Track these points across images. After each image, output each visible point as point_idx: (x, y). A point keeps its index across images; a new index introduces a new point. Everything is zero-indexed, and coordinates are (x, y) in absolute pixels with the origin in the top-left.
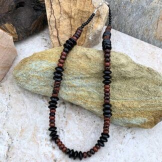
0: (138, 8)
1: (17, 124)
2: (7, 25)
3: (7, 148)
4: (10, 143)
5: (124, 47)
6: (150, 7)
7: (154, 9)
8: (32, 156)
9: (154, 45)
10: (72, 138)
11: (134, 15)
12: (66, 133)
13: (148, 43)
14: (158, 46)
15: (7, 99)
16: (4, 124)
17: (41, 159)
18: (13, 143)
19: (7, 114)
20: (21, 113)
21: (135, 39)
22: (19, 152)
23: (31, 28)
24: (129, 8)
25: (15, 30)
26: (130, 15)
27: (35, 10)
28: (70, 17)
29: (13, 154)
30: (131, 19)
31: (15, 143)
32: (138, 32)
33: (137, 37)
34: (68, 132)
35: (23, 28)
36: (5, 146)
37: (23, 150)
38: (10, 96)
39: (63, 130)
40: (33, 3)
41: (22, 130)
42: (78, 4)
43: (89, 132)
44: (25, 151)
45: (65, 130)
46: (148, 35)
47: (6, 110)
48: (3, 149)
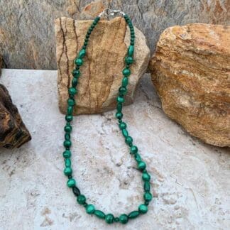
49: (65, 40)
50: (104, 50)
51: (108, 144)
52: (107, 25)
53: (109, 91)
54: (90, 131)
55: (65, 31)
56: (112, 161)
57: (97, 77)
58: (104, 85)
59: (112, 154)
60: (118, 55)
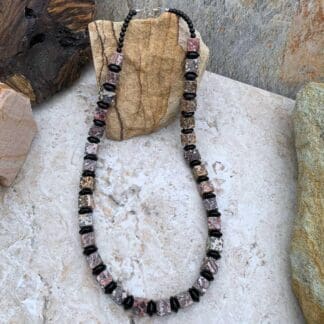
0: (246, 29)
1: (54, 258)
2: (15, 78)
3: (42, 303)
4: (46, 293)
5: (226, 102)
6: (268, 26)
7: (276, 31)
8: (89, 313)
9: (279, 94)
10: (156, 275)
11: (241, 42)
12: (144, 267)
13: (268, 90)
14: (285, 95)
15: (29, 214)
16: (31, 260)
17: (106, 316)
18: (51, 293)
19: (33, 240)
20: (59, 238)
21: (244, 84)
22: (65, 308)
23: (58, 79)
24: (230, 30)
25: (29, 86)
26: (232, 43)
27: (62, 45)
28: (139, 70)
29: (55, 312)
30: (235, 50)
31: (56, 293)
32: (248, 73)
33: (247, 82)
34: (148, 263)
35: (44, 82)
36: (38, 299)
37: (71, 304)
38: (33, 207)
39: (138, 262)
40: (59, 35)
41: (66, 268)
42: (152, 45)
43: (186, 260)
44: (76, 306)
45: (141, 261)
46: (266, 77)
47: (31, 235)
48: (35, 306)
49: (103, 50)
50: (154, 57)
51: (135, 245)
52: (154, 23)
53: (167, 106)
54: (151, 271)
55: (103, 38)
56: (138, 220)
57: (150, 90)
58: (160, 99)
59: (135, 228)
60: (173, 60)
